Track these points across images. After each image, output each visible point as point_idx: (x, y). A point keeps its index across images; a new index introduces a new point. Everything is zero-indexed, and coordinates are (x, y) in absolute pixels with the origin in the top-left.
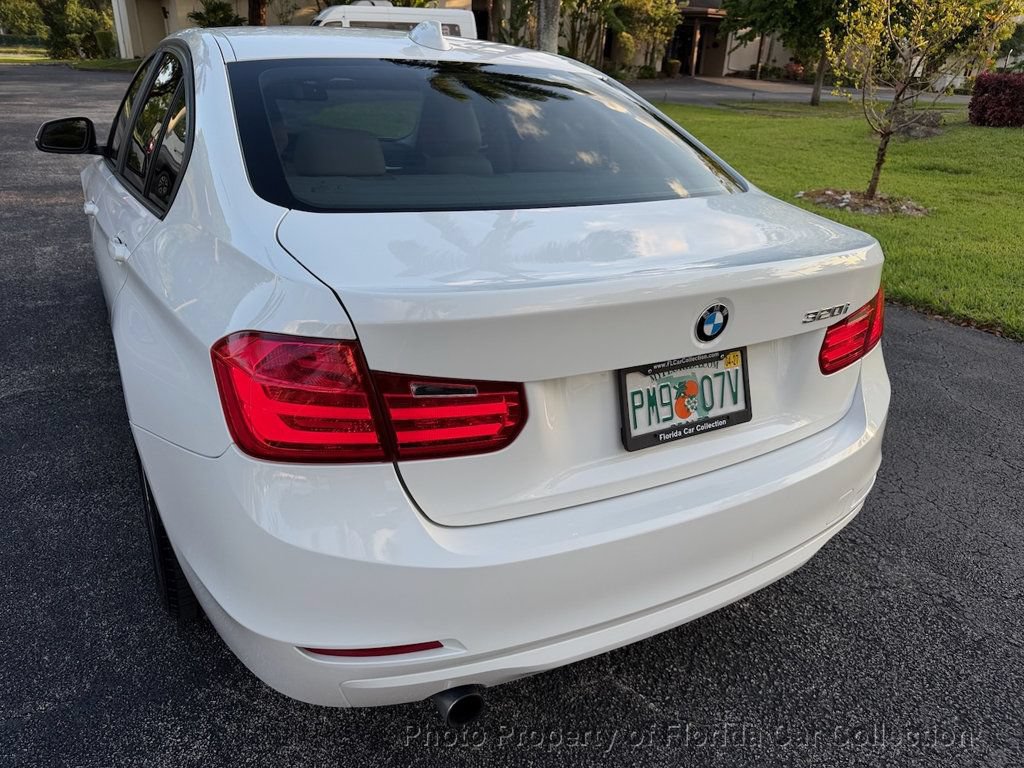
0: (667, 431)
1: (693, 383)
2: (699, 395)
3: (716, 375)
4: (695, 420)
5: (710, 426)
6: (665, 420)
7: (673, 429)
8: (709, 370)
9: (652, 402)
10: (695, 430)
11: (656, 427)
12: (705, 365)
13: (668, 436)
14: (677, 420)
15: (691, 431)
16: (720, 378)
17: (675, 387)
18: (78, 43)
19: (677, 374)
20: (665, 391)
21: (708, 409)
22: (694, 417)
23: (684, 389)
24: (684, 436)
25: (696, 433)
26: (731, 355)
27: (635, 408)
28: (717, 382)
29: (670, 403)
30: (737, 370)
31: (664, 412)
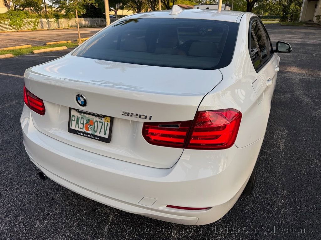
0: (80, 132)
1: (92, 121)
2: (93, 126)
3: (100, 122)
4: (90, 133)
5: (93, 137)
6: (81, 128)
7: (82, 132)
8: (98, 119)
9: (78, 121)
10: (88, 136)
11: (77, 129)
12: (98, 117)
13: (79, 133)
14: (84, 130)
15: (87, 135)
16: (101, 124)
17: (86, 120)
18: (289, 17)
19: (87, 116)
20: (82, 120)
21: (95, 132)
22: (90, 132)
23: (89, 122)
24: (84, 136)
25: (88, 137)
26: (107, 118)
27: (72, 120)
28: (100, 125)
29: (83, 124)
30: (108, 124)
31: (81, 126)
